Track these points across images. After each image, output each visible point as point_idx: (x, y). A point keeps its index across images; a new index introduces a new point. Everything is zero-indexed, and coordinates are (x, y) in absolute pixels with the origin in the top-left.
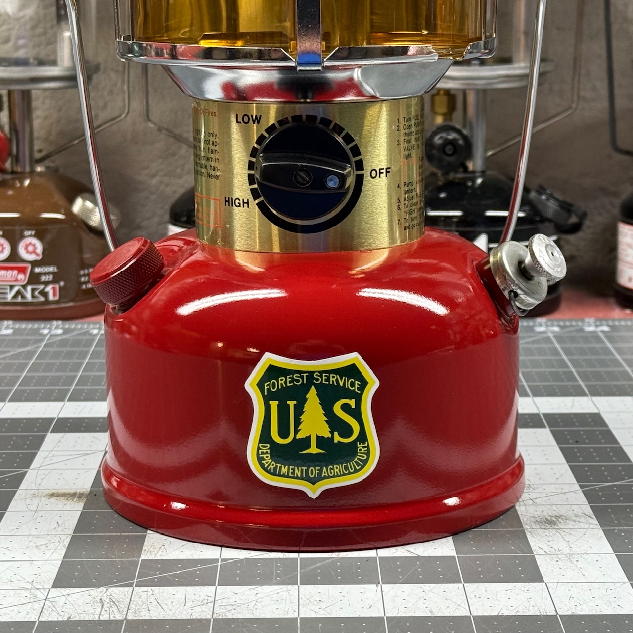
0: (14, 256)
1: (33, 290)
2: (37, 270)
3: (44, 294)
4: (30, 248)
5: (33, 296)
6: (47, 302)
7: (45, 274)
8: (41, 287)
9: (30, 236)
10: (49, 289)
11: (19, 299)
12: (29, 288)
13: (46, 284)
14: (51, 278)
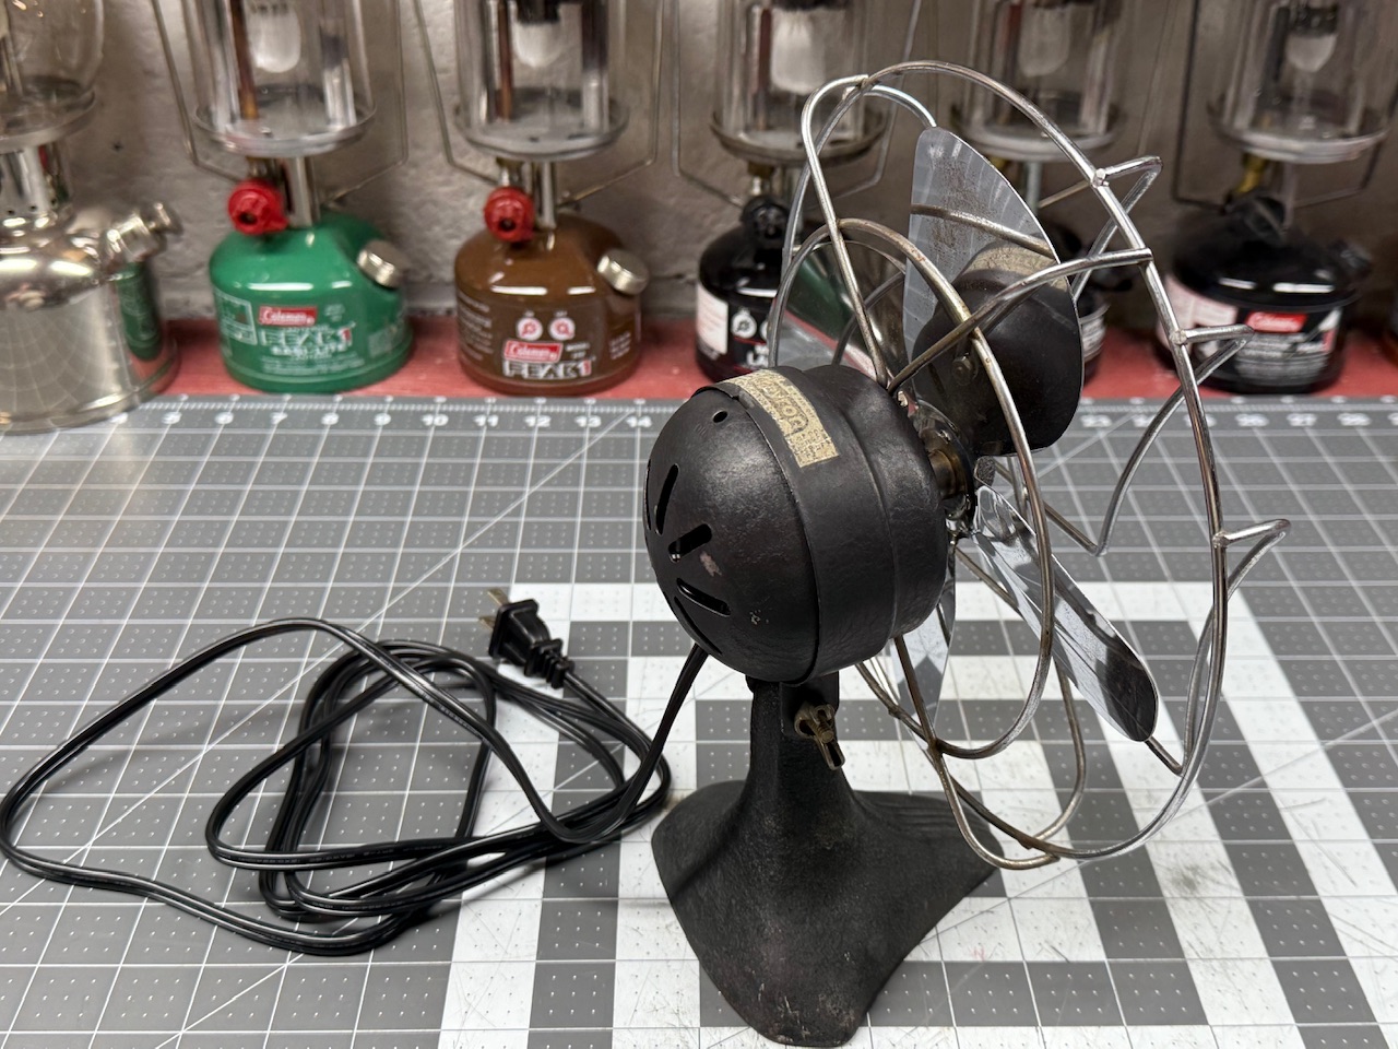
0: (546, 336)
1: (565, 368)
2: (570, 348)
3: (576, 370)
4: (562, 328)
5: (565, 373)
6: (579, 377)
7: (578, 351)
8: (573, 364)
9: (563, 317)
10: (581, 365)
11: (551, 377)
12: (562, 366)
13: (578, 360)
14: (581, 355)
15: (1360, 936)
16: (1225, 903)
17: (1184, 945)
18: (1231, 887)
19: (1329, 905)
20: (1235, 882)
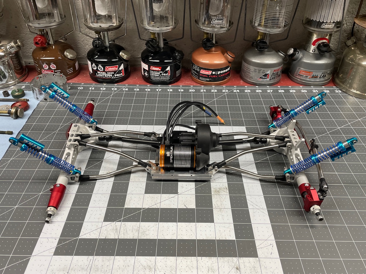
15: (252, 204)
16: (224, 196)
17: (213, 205)
18: (227, 192)
19: (247, 197)
20: (228, 191)
